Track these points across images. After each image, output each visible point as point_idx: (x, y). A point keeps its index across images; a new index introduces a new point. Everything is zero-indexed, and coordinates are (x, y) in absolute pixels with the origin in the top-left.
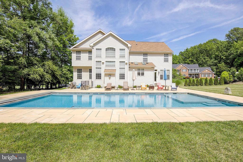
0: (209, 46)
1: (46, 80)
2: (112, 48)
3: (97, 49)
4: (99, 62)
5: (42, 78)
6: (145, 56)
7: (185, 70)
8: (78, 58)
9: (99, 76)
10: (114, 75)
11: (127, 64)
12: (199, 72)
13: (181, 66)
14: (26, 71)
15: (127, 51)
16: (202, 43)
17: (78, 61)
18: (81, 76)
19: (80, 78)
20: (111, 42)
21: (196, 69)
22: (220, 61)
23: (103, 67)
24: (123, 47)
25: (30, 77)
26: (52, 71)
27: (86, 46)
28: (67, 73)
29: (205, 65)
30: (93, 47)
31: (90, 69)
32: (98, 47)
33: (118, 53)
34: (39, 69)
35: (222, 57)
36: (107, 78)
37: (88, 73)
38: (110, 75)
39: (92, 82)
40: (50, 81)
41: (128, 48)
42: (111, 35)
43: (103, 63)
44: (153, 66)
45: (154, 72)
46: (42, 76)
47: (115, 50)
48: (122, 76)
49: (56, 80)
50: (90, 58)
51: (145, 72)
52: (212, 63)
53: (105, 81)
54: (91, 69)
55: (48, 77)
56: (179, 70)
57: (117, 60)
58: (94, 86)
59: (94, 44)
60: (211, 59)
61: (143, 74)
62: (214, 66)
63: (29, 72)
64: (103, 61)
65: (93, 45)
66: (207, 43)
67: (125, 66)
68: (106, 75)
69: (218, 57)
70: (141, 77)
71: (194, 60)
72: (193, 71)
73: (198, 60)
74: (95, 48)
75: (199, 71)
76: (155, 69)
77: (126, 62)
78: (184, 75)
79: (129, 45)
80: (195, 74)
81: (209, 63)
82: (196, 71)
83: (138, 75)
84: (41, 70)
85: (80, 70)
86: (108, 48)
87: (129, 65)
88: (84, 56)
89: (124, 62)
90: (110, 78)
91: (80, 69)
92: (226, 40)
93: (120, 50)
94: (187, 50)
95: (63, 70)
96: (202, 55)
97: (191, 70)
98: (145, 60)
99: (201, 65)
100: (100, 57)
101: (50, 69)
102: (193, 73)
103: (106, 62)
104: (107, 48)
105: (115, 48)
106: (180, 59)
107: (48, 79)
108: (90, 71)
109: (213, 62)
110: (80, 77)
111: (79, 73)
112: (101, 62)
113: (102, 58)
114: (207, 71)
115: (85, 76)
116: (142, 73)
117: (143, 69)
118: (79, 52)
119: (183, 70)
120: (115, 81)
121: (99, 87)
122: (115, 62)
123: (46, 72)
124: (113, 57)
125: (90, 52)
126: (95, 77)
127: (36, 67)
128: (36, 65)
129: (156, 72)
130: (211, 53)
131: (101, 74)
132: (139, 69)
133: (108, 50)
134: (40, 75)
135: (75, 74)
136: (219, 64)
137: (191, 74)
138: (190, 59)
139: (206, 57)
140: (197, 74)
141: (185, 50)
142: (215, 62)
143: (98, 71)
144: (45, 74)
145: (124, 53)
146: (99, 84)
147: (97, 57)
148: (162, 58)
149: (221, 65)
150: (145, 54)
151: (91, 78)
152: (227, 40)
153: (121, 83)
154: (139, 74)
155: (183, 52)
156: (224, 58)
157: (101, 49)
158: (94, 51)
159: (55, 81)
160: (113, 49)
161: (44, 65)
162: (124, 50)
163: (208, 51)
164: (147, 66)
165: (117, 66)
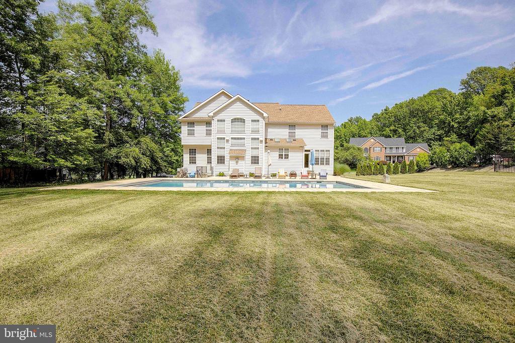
0: (428, 103)
1: (143, 166)
2: (241, 119)
3: (218, 121)
4: (221, 138)
5: (137, 163)
6: (292, 129)
7: (380, 149)
8: (191, 133)
9: (221, 160)
10: (243, 158)
11: (261, 141)
12: (405, 153)
13: (372, 140)
14: (114, 152)
15: (262, 123)
16: (416, 98)
17: (191, 138)
18: (195, 160)
19: (193, 163)
20: (239, 110)
21: (399, 147)
22: (449, 131)
23: (228, 146)
24: (257, 117)
25: (121, 161)
26: (151, 152)
27: (203, 114)
28: (171, 154)
29: (420, 140)
30: (213, 117)
31: (208, 150)
32: (220, 117)
33: (249, 125)
34: (132, 149)
35: (452, 123)
36: (233, 163)
37: (205, 156)
38: (237, 158)
39: (212, 168)
40: (149, 167)
41: (264, 118)
42: (239, 100)
43: (228, 141)
44: (301, 145)
45: (304, 153)
46: (137, 160)
47: (244, 122)
48: (255, 160)
49: (155, 166)
50: (209, 133)
51: (290, 154)
52: (433, 136)
53: (230, 166)
54: (211, 150)
55: (146, 162)
56: (369, 148)
57: (248, 135)
58: (214, 174)
59: (214, 114)
60: (432, 127)
61: (287, 157)
62: (437, 141)
63: (118, 153)
64: (227, 138)
65: (212, 115)
66: (425, 96)
67: (260, 145)
68: (232, 158)
69: (445, 123)
70: (284, 161)
71: (400, 130)
72: (394, 151)
73: (406, 130)
74: (216, 119)
75: (404, 151)
76: (306, 148)
77: (261, 139)
78: (377, 159)
79: (265, 115)
80: (398, 157)
81: (426, 135)
82: (400, 151)
83: (279, 157)
84: (135, 151)
85: (193, 151)
86: (235, 119)
87: (266, 143)
88: (200, 130)
89: (258, 139)
90: (237, 162)
91: (193, 149)
92: (461, 91)
93: (253, 121)
94: (386, 110)
95: (165, 150)
96: (415, 119)
97: (391, 148)
98: (292, 135)
99: (411, 139)
100: (223, 132)
101: (147, 148)
102: (394, 153)
103: (232, 138)
104: (233, 119)
105: (244, 118)
106: (373, 128)
107: (145, 165)
108: (209, 151)
109: (434, 134)
110: (193, 161)
111: (193, 155)
112: (224, 138)
113: (225, 133)
114: (418, 150)
115: (201, 159)
116: (285, 155)
117: (287, 150)
118: (191, 124)
119: (375, 149)
120: (245, 167)
121: (222, 175)
122: (244, 139)
123: (143, 154)
124: (241, 131)
125: (208, 123)
126: (216, 161)
127: (128, 145)
128: (128, 143)
129: (307, 153)
130: (430, 116)
131: (224, 157)
132: (281, 149)
133: (235, 122)
134: (134, 158)
135: (186, 157)
136: (446, 136)
137: (390, 157)
138: (392, 128)
139: (422, 124)
140: (402, 156)
141: (382, 110)
142: (439, 133)
143: (221, 152)
144: (141, 156)
145: (257, 126)
146: (222, 171)
147: (219, 132)
148: (318, 132)
149: (449, 139)
150: (292, 126)
151: (209, 162)
152: (464, 91)
153: (252, 169)
154: (281, 156)
155: (379, 113)
156: (456, 125)
157: (224, 121)
158: (214, 123)
159: (154, 168)
160: (243, 121)
161: (138, 143)
162: (258, 121)
163: (427, 113)
164: (294, 144)
165: (248, 144)
